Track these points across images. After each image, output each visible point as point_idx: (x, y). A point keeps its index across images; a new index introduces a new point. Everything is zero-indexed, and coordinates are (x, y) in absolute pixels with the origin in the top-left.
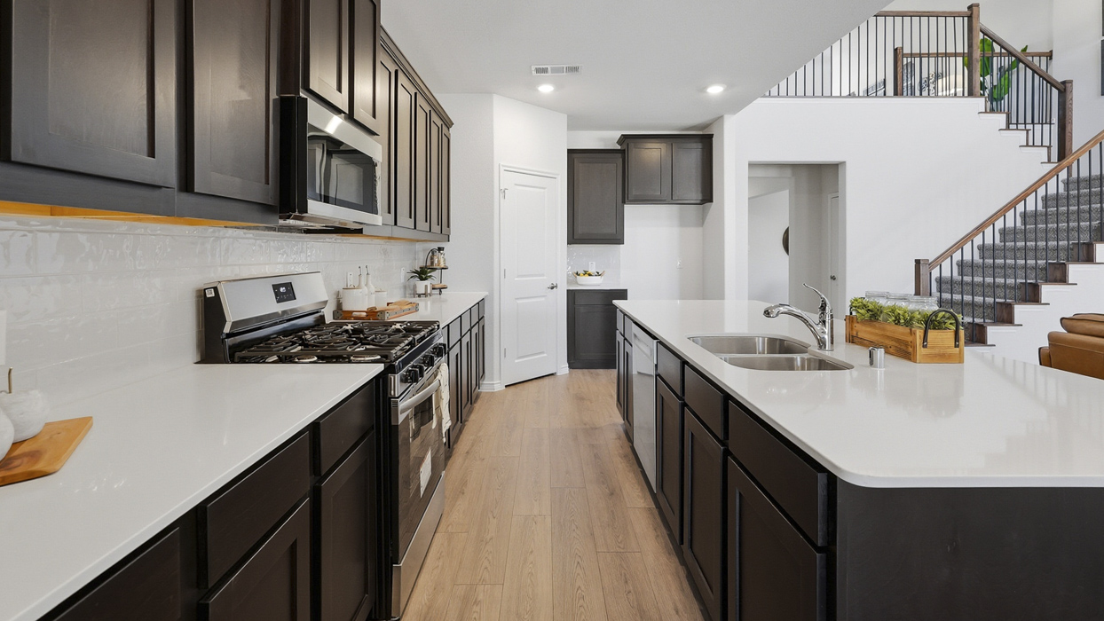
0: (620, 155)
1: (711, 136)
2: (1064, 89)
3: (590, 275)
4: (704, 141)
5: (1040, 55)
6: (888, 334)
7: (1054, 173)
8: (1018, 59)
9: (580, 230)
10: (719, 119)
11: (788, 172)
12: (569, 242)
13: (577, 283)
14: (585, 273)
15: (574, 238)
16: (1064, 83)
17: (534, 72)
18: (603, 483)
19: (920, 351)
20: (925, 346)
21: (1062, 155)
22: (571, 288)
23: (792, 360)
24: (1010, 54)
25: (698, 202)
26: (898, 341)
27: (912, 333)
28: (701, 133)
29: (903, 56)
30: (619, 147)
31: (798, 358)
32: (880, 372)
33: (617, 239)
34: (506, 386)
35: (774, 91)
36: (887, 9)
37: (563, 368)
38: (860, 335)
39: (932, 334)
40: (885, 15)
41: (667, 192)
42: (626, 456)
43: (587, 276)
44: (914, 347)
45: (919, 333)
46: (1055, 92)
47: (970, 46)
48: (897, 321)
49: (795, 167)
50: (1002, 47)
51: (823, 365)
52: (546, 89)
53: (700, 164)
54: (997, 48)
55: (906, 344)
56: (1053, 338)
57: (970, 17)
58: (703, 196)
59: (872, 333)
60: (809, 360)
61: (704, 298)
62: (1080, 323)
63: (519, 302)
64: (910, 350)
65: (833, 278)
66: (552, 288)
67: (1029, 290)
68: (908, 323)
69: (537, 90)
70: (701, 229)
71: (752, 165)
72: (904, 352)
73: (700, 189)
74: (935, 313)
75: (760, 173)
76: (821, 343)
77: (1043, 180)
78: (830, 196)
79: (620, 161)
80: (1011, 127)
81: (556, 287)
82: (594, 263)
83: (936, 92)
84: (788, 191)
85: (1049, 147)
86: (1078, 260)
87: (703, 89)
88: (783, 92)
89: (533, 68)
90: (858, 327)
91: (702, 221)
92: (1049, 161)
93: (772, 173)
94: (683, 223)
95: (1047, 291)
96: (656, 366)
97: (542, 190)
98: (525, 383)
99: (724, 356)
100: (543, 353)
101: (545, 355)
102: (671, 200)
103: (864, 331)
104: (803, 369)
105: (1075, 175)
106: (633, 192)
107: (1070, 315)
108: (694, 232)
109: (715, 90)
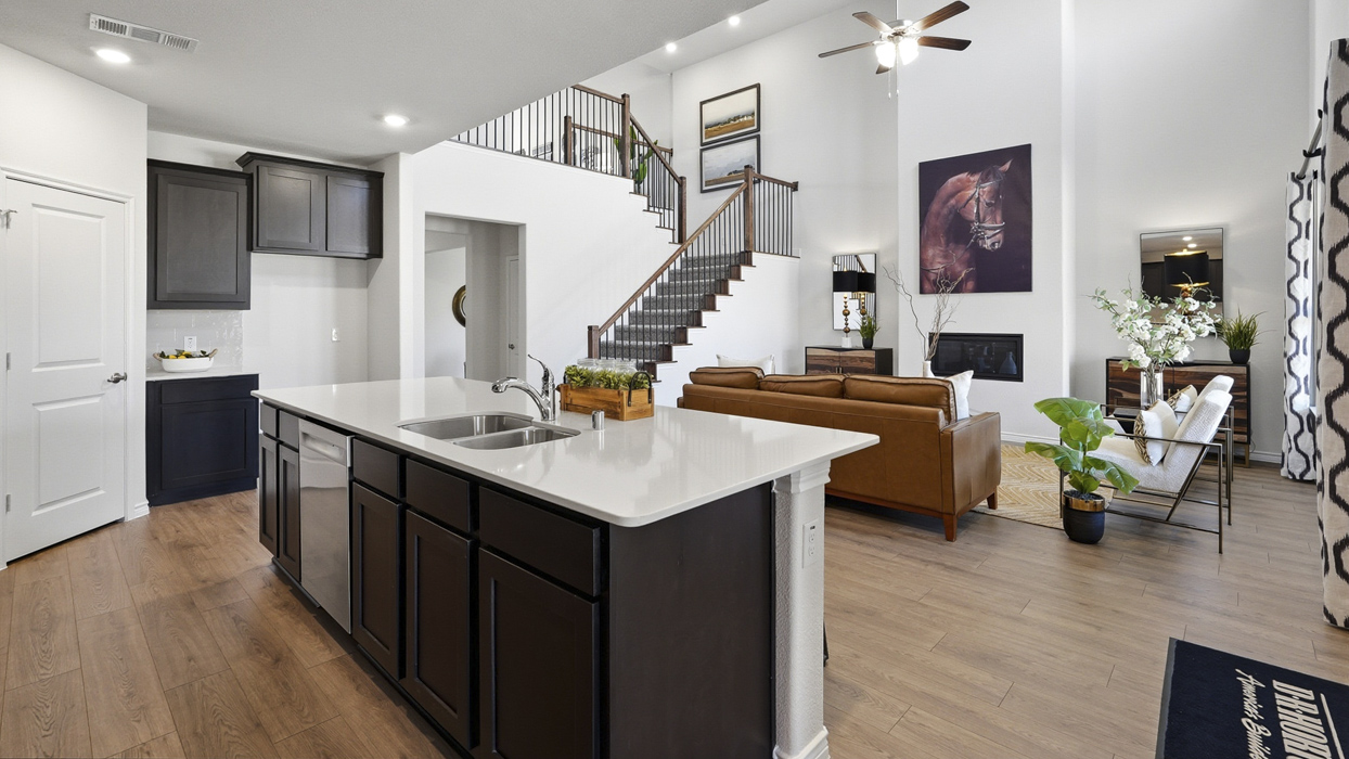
0: (244, 181)
1: (381, 175)
2: (681, 182)
3: (188, 356)
4: (374, 181)
5: (666, 151)
6: (600, 398)
7: (678, 253)
8: (653, 149)
9: (168, 287)
10: (393, 157)
11: (465, 229)
12: (150, 307)
13: (162, 370)
14: (179, 354)
15: (157, 299)
16: (681, 178)
17: (93, 27)
18: (259, 651)
19: (627, 410)
20: (629, 405)
21: (681, 240)
22: (150, 379)
23: (521, 434)
24: (649, 145)
25: (364, 256)
26: (608, 403)
27: (620, 394)
28: (365, 168)
29: (574, 126)
30: (240, 169)
31: (526, 431)
32: (601, 433)
33: (240, 301)
34: (8, 563)
35: (464, 137)
36: (582, 84)
37: (139, 508)
38: (574, 402)
39: (634, 393)
40: (582, 89)
41: (319, 239)
42: (286, 605)
43: (183, 360)
44: (621, 406)
45: (625, 394)
46: (676, 185)
47: (623, 132)
48: (608, 386)
49: (474, 224)
50: (644, 138)
51: (549, 435)
52: (113, 57)
53: (365, 207)
54: (641, 139)
55: (614, 404)
56: (686, 389)
57: (623, 105)
58: (370, 249)
59: (583, 398)
60: (537, 432)
61: (369, 379)
62: (701, 376)
63: (41, 409)
64: (619, 410)
65: (512, 347)
66: (117, 381)
67: (666, 350)
68: (617, 387)
69: (92, 54)
70: (365, 291)
71: (429, 217)
72: (614, 413)
73: (366, 241)
74: (637, 374)
75: (436, 226)
76: (545, 415)
77: (672, 259)
78: (508, 259)
79: (243, 190)
80: (651, 209)
81: (125, 378)
82: (195, 338)
83: (587, 166)
84: (463, 250)
85: (673, 230)
86: (693, 326)
87: (379, 117)
88: (473, 140)
89: (94, 18)
90: (572, 394)
91: (366, 281)
92: (674, 242)
93: (449, 228)
94: (340, 283)
95: (677, 350)
96: (351, 469)
97: (97, 220)
98: (55, 550)
99: (456, 440)
100: (97, 489)
101: (101, 492)
102: (325, 250)
103: (578, 398)
104: (532, 443)
105: (690, 255)
106: (266, 236)
107: (694, 370)
108: (355, 295)
109: (395, 121)
